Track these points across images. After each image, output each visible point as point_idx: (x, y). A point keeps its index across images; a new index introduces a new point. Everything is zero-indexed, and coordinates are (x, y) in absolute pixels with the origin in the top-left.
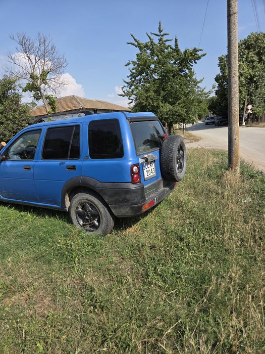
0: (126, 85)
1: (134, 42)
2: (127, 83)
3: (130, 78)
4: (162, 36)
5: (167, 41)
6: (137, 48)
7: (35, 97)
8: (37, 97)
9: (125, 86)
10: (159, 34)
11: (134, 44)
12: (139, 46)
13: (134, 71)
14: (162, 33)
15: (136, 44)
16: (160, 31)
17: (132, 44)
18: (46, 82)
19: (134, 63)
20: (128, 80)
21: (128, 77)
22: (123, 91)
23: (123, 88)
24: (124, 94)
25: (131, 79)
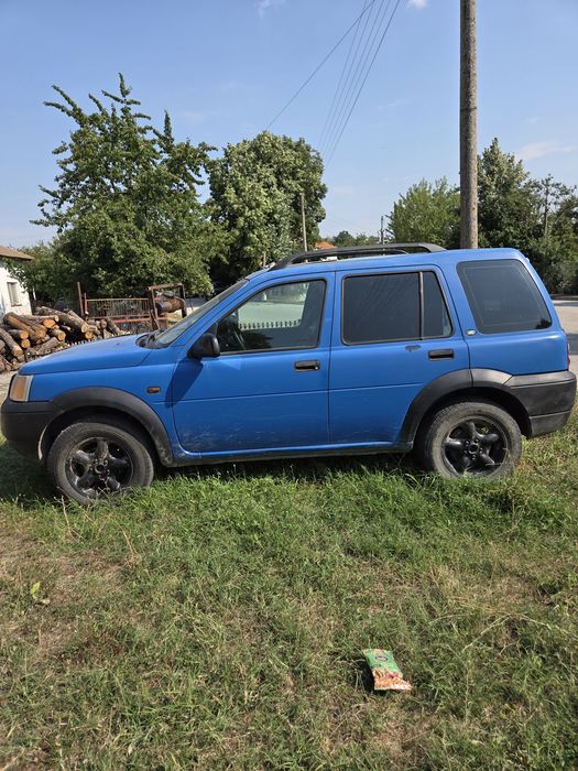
0: (51, 198)
1: (64, 103)
3: (59, 182)
4: (128, 103)
5: (140, 116)
6: (73, 118)
9: (47, 201)
10: (120, 97)
11: (63, 109)
12: (77, 114)
14: (128, 98)
15: (70, 108)
16: (125, 93)
17: (58, 106)
20: (55, 187)
21: (57, 180)
22: (45, 214)
23: (42, 204)
24: (45, 219)
25: (62, 186)
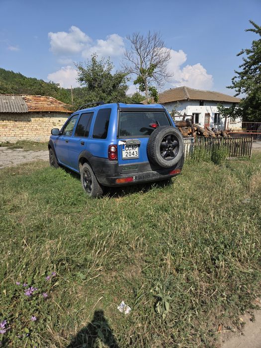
0: (238, 75)
1: (254, 28)
2: (239, 73)
3: (242, 68)
6: (258, 34)
7: (140, 89)
8: (143, 89)
9: (236, 77)
11: (254, 31)
13: (248, 60)
15: (257, 30)
17: (251, 30)
18: (152, 75)
19: (248, 52)
20: (241, 70)
21: (240, 67)
23: (233, 79)
25: (244, 69)
